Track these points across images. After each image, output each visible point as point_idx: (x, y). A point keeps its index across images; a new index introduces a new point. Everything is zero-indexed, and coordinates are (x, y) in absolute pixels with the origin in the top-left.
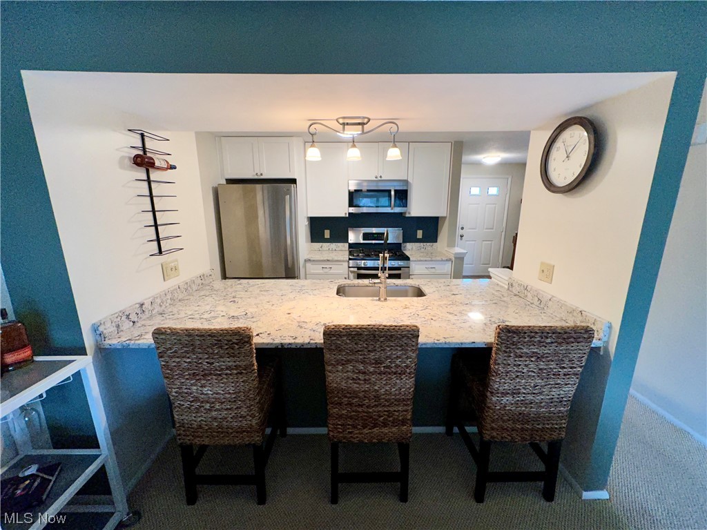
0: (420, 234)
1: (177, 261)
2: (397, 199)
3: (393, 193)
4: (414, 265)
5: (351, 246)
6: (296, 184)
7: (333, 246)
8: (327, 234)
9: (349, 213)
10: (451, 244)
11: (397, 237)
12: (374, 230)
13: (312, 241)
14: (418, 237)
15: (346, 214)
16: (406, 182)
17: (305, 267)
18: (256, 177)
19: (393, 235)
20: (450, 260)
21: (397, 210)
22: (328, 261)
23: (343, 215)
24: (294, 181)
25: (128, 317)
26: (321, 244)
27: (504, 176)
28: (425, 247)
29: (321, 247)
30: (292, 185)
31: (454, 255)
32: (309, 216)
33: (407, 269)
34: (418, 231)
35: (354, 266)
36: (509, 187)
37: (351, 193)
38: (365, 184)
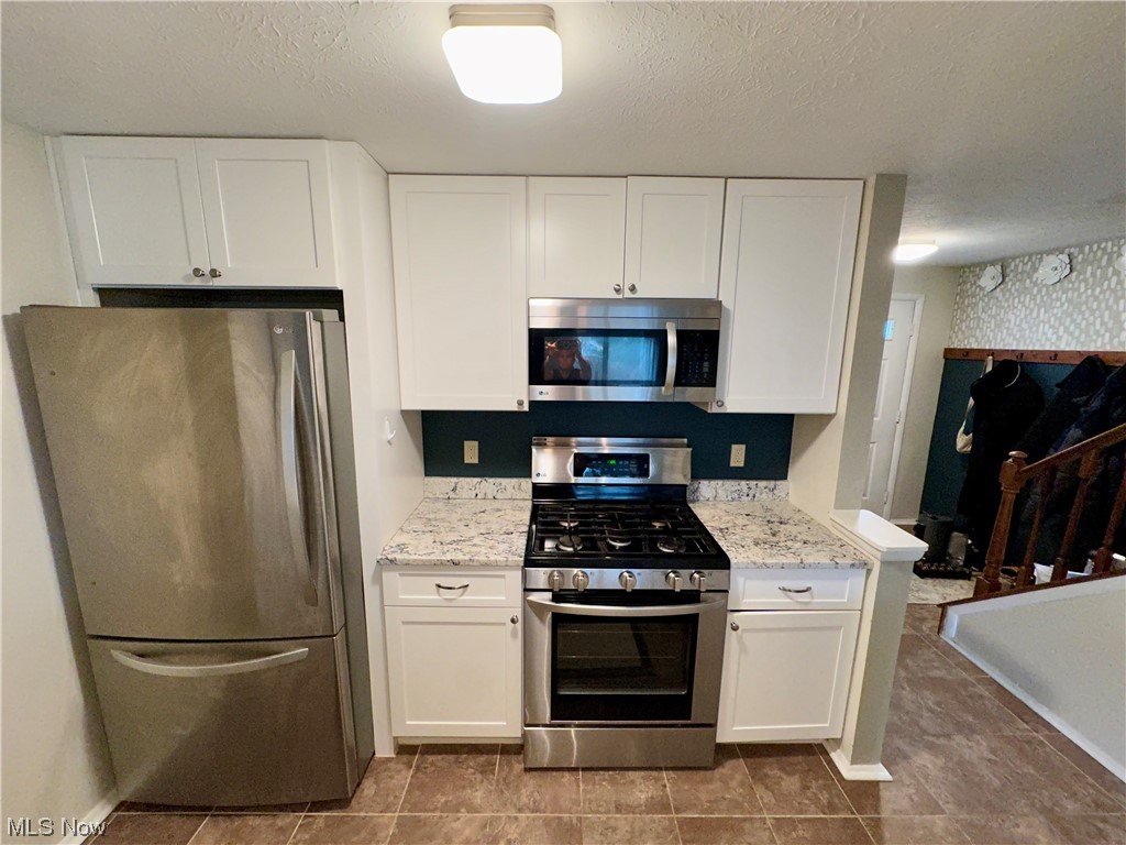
0: (738, 455)
2: (684, 357)
3: (672, 340)
4: (740, 580)
5: (539, 491)
6: (341, 306)
7: (489, 485)
8: (471, 451)
9: (532, 403)
10: (850, 499)
12: (606, 445)
13: (429, 472)
14: (733, 464)
15: (520, 403)
16: (713, 308)
17: (378, 579)
18: (197, 283)
19: (661, 460)
20: (865, 566)
21: (682, 395)
22: (455, 563)
23: (514, 407)
24: (331, 299)
26: (454, 480)
27: (909, 296)
28: (752, 492)
29: (454, 490)
30: (309, 313)
31: (879, 555)
32: (407, 406)
33: (718, 596)
34: (734, 447)
35: (543, 584)
36: (917, 320)
37: (537, 338)
38: (583, 311)
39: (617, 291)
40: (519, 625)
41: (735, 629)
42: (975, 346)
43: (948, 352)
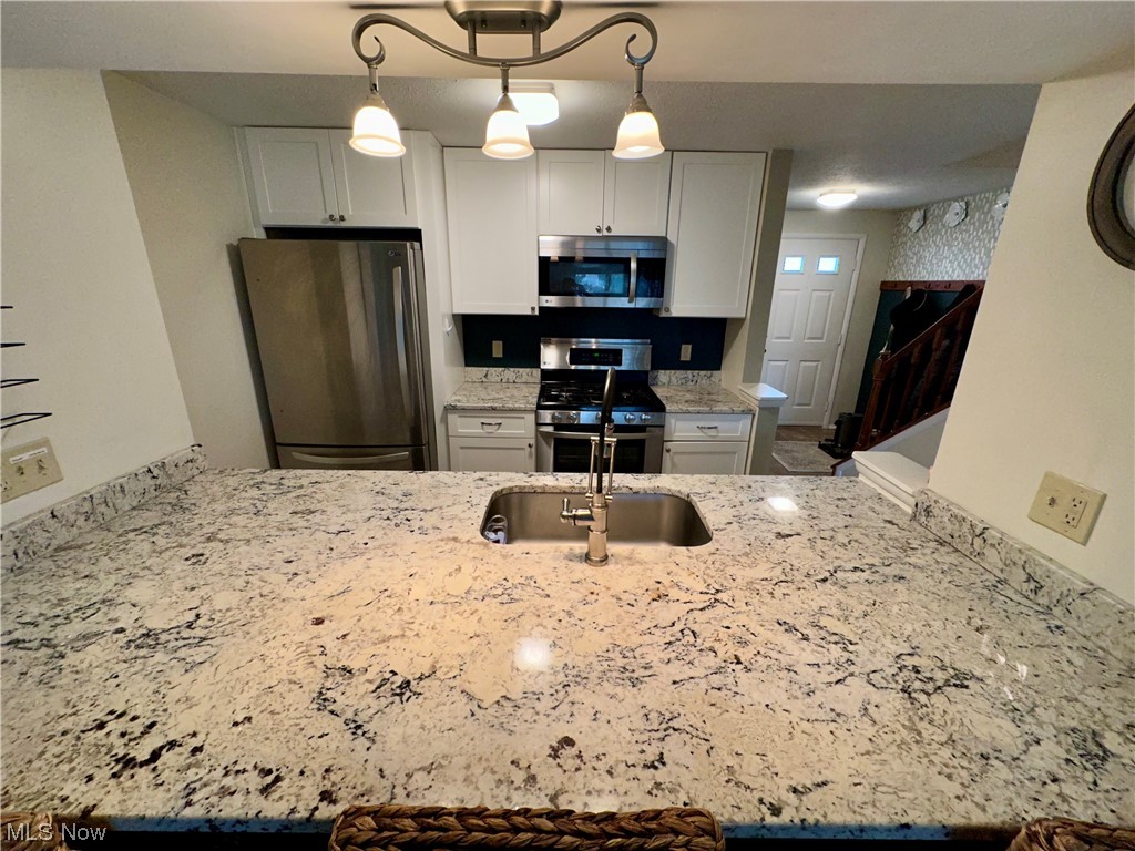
0: (686, 352)
1: (46, 442)
2: (642, 277)
3: (633, 265)
4: (673, 421)
5: (546, 374)
6: (420, 240)
7: (510, 373)
8: (497, 349)
9: (541, 308)
10: (753, 376)
11: (640, 359)
12: (593, 343)
13: (467, 364)
14: (682, 359)
15: (533, 309)
16: (662, 242)
17: (444, 420)
18: (330, 224)
19: (631, 353)
20: (750, 412)
21: (641, 303)
22: (494, 409)
23: (529, 312)
24: (413, 235)
26: (486, 369)
27: (852, 235)
28: (695, 378)
29: (486, 376)
30: (408, 244)
31: (757, 403)
32: (456, 311)
33: (657, 429)
34: (683, 346)
35: (548, 421)
36: (859, 258)
37: (544, 262)
38: (580, 245)
39: (599, 231)
40: (533, 449)
41: (668, 451)
42: (902, 279)
43: (883, 283)
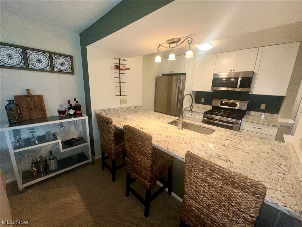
0: (263, 107)
3: (239, 79)
4: (245, 123)
5: (213, 107)
6: (186, 75)
7: (205, 106)
8: (203, 100)
13: (195, 103)
14: (261, 109)
16: (253, 73)
18: (171, 73)
22: (194, 111)
23: (209, 91)
25: (105, 111)
26: (199, 104)
30: (182, 76)
32: (193, 90)
33: (238, 125)
34: (262, 104)
35: (206, 116)
39: (231, 71)
